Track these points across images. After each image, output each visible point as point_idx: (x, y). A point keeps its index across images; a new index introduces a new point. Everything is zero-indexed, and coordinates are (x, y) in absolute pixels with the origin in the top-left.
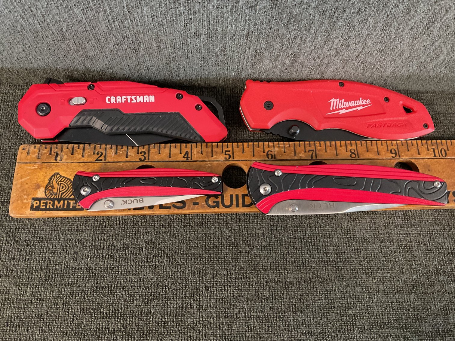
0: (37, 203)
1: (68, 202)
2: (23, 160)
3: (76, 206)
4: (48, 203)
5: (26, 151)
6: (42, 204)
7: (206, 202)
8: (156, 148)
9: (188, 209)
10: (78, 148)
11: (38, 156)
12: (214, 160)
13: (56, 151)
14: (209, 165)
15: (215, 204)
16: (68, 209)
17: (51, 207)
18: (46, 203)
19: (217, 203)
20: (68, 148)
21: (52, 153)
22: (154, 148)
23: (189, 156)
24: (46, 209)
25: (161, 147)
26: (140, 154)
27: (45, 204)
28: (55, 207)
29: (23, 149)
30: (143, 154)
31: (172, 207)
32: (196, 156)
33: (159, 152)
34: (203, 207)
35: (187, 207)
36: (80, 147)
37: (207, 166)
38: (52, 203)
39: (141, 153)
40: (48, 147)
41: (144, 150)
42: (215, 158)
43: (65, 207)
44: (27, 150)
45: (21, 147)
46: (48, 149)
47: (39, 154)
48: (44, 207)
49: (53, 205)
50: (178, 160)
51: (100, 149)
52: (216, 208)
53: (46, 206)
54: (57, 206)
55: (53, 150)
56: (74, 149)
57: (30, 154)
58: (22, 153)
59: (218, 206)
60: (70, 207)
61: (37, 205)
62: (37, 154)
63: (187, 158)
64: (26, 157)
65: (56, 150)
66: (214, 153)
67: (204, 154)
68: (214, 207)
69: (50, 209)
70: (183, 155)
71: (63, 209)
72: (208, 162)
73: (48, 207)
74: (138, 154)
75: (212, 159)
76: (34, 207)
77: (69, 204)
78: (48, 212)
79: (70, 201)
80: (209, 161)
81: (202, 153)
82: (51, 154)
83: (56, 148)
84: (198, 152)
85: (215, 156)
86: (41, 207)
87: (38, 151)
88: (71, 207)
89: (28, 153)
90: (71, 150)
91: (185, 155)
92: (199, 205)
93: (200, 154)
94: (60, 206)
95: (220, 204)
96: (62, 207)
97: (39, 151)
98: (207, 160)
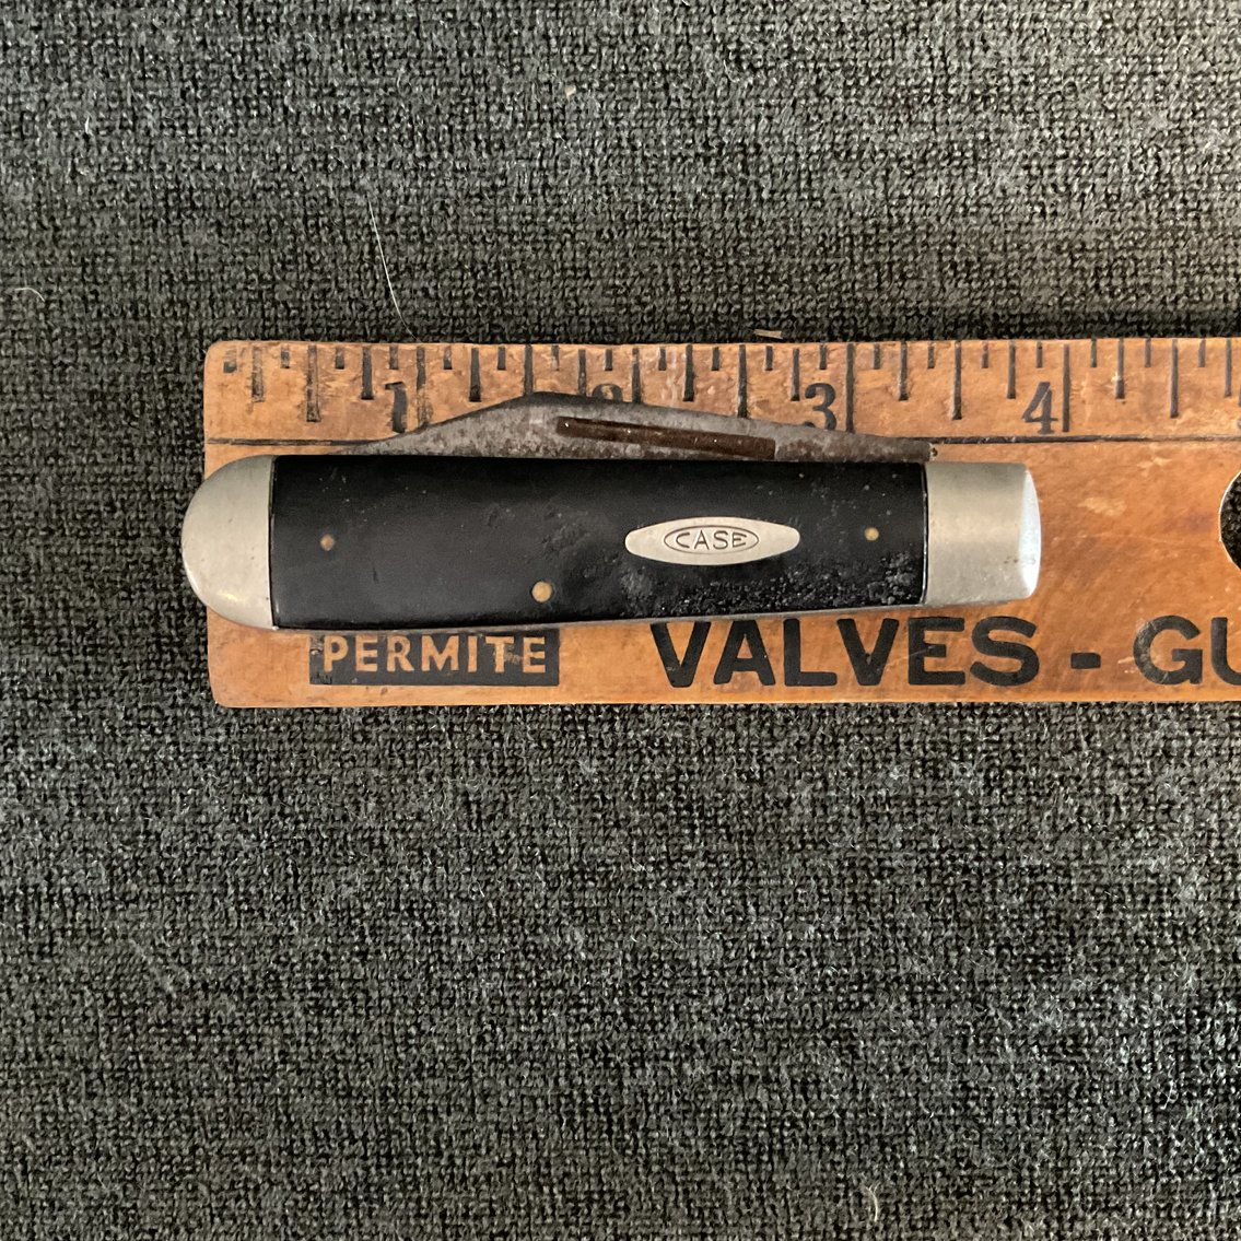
0: (336, 648)
1: (480, 642)
2: (234, 428)
3: (520, 664)
4: (391, 647)
5: (242, 380)
6: (361, 653)
7: (1137, 653)
8: (886, 365)
9: (1050, 687)
10: (501, 367)
11: (310, 409)
12: (1186, 433)
13: (392, 381)
14: (1160, 461)
15: (1182, 664)
16: (486, 676)
17: (407, 666)
18: (382, 647)
19: (1194, 658)
20: (448, 367)
21: (379, 393)
22: (877, 366)
23: (1057, 410)
24: (381, 678)
25: (911, 362)
26: (806, 402)
27: (374, 653)
28: (426, 667)
29: (229, 369)
30: (819, 400)
31: (967, 673)
32: (1088, 411)
33: (903, 388)
34: (1120, 678)
35: (1040, 677)
36: (508, 362)
37: (1146, 465)
38: (407, 648)
39: (811, 394)
40: (347, 358)
41: (823, 377)
42: (1189, 423)
43: (472, 667)
44: (248, 370)
45: (217, 354)
46: (353, 370)
47: (309, 394)
48: (373, 668)
49: (415, 657)
50: (997, 431)
51: (609, 369)
52: (1187, 684)
53: (381, 661)
54: (431, 659)
55: (377, 373)
56: (483, 369)
57: (268, 397)
58: (222, 386)
59: (1193, 673)
60: (494, 666)
61: (341, 655)
62: (299, 398)
63: (1047, 419)
64: (250, 411)
65: (393, 377)
66: (1186, 399)
67: (1134, 398)
68: (1175, 678)
69: (400, 678)
70: (1023, 403)
71: (461, 678)
72: (1153, 446)
73: (391, 667)
74: (796, 398)
75: (1172, 428)
76: (328, 668)
77: (486, 653)
78: (393, 689)
79: (489, 640)
80: (1158, 440)
81: (1121, 395)
82: (367, 396)
83: (393, 365)
84: (1102, 390)
85: (1187, 414)
86: (362, 667)
87: (301, 381)
88: (500, 668)
89: (254, 393)
90: (467, 373)
91: (1032, 408)
92: (1104, 667)
93: (1110, 403)
94: (449, 659)
95: (1208, 667)
96: (455, 666)
97: (309, 381)
98: (1147, 433)
